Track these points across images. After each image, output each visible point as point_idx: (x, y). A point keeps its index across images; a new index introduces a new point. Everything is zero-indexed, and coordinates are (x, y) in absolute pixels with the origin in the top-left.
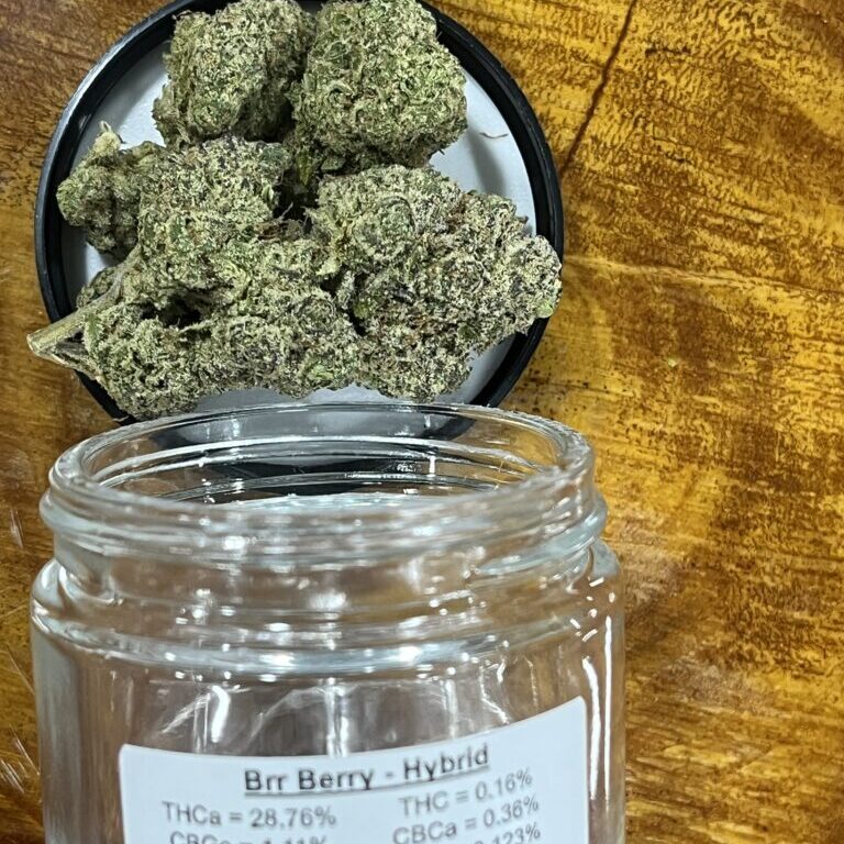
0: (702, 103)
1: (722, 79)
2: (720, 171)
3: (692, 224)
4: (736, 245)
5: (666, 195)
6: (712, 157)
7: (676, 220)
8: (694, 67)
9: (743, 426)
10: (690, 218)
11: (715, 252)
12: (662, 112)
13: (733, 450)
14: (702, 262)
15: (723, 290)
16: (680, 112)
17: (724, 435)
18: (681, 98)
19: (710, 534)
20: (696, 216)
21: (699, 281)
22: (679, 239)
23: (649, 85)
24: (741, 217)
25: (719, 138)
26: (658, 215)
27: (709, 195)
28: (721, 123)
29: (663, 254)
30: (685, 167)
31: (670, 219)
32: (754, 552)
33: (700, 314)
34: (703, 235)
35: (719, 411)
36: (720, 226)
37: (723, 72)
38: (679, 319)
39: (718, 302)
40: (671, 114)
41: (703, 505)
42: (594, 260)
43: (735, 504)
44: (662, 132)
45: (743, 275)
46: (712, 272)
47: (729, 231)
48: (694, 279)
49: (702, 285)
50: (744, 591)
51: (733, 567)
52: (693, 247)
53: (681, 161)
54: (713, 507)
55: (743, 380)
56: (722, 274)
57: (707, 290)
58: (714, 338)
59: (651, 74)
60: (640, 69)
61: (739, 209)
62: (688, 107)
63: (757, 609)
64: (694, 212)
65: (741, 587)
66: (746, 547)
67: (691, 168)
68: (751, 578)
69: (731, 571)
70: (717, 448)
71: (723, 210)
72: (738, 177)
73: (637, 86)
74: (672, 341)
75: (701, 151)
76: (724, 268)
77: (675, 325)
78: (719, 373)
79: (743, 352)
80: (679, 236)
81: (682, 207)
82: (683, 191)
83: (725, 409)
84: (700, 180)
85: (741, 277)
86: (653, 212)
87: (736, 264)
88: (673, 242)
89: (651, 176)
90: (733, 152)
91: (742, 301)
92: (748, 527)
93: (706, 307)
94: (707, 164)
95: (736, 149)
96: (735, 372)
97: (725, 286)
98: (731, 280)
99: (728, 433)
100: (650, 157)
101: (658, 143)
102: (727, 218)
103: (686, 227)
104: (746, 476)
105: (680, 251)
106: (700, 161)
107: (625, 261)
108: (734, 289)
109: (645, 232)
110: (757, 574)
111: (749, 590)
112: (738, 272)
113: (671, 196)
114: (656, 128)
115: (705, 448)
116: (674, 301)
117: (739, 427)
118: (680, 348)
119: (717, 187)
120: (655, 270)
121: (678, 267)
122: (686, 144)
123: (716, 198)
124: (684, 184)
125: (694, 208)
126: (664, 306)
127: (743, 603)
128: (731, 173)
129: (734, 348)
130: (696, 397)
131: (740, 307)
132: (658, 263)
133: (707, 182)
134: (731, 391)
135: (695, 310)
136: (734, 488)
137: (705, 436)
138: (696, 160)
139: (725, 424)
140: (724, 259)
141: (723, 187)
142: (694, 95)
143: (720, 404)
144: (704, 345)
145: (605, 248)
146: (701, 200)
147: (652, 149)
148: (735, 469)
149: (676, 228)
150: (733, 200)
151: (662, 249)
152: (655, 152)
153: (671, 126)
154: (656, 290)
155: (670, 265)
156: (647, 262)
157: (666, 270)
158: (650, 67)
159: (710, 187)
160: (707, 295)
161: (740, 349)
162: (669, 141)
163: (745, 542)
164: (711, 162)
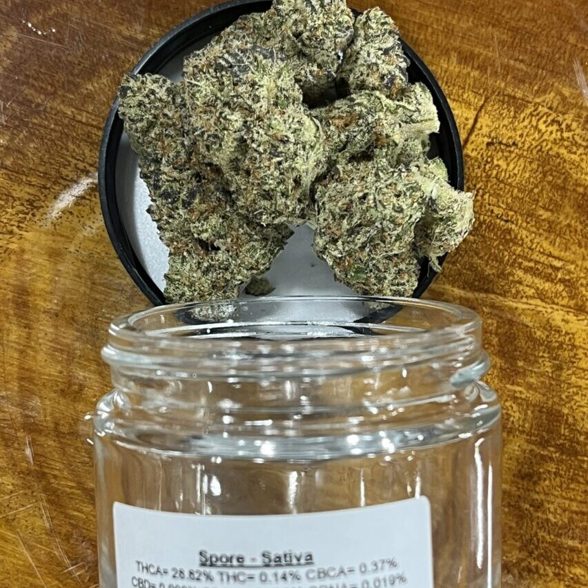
0: (524, 182)
1: (539, 166)
2: (534, 229)
3: (512, 265)
4: (542, 281)
5: (495, 244)
6: (528, 220)
7: (501, 262)
8: (520, 156)
9: (539, 408)
10: (511, 261)
11: (527, 286)
12: (495, 186)
13: (532, 425)
14: (518, 292)
15: (531, 313)
16: (508, 187)
17: (526, 414)
18: (509, 177)
19: (512, 482)
20: (515, 260)
21: (515, 305)
22: (502, 275)
23: (487, 167)
24: (546, 262)
25: (534, 206)
26: (489, 258)
27: (525, 246)
28: (537, 197)
29: (491, 285)
30: (509, 225)
31: (497, 261)
32: (542, 497)
33: (514, 328)
34: (520, 273)
35: (523, 396)
36: (531, 268)
37: (539, 160)
38: (499, 331)
39: (527, 320)
40: (501, 189)
41: (509, 462)
42: (443, 286)
43: (531, 463)
44: (495, 200)
45: (546, 303)
46: (524, 300)
47: (537, 272)
48: (511, 303)
49: (516, 308)
50: (534, 524)
51: (528, 506)
52: (512, 281)
53: (507, 221)
54: (515, 464)
55: (542, 376)
56: (531, 301)
57: (520, 311)
58: (523, 345)
59: (489, 160)
60: (482, 155)
61: (545, 257)
62: (514, 184)
63: (543, 537)
64: (514, 257)
65: (532, 521)
66: (538, 493)
67: (513, 226)
68: (539, 514)
69: (526, 509)
70: (521, 423)
71: (534, 257)
72: (545, 234)
73: (479, 167)
74: (494, 346)
75: (521, 215)
76: (533, 297)
77: (497, 334)
78: (525, 370)
79: (543, 357)
80: (502, 273)
81: (506, 253)
82: (507, 242)
83: (528, 395)
84: (519, 236)
85: (544, 304)
86: (485, 255)
87: (541, 295)
88: (498, 277)
89: (485, 230)
90: (543, 218)
91: (544, 320)
92: (539, 479)
93: (519, 324)
94: (524, 224)
95: (546, 215)
96: (536, 370)
97: (533, 310)
98: (537, 306)
99: (529, 412)
100: (486, 217)
101: (492, 207)
102: (537, 262)
103: (508, 267)
104: (540, 444)
105: (502, 284)
106: (520, 222)
107: (464, 288)
108: (539, 312)
109: (479, 269)
110: (544, 512)
111: (538, 523)
112: (543, 300)
113: (498, 245)
114: (491, 198)
115: (513, 422)
116: (497, 318)
117: (537, 409)
118: (499, 351)
119: (531, 241)
120: (484, 295)
121: (501, 295)
122: (511, 210)
123: (530, 248)
124: (508, 237)
125: (515, 254)
126: (489, 321)
127: (533, 532)
128: (541, 231)
129: (536, 353)
130: (508, 386)
131: (543, 325)
132: (487, 291)
133: (524, 236)
134: (533, 383)
135: (511, 325)
136: (532, 450)
137: (513, 414)
138: (517, 220)
139: (527, 406)
140: (533, 291)
141: (535, 241)
142: (519, 176)
143: (524, 391)
144: (516, 350)
145: (451, 279)
146: (520, 249)
147: (487, 211)
148: (533, 438)
149: (501, 267)
150: (542, 250)
151: (490, 282)
152: (489, 213)
153: (501, 196)
154: (484, 309)
155: (495, 293)
156: (480, 290)
157: (493, 296)
158: (489, 154)
159: (526, 240)
160: (520, 315)
161: (541, 354)
162: (499, 206)
163: (537, 490)
164: (528, 223)
